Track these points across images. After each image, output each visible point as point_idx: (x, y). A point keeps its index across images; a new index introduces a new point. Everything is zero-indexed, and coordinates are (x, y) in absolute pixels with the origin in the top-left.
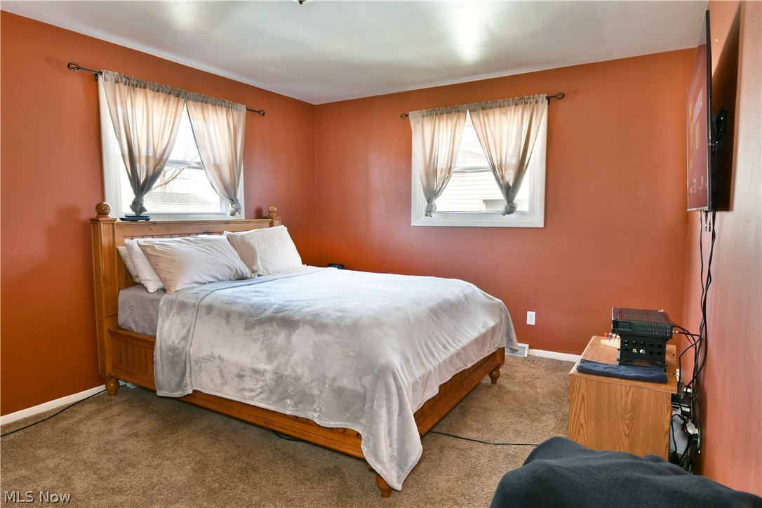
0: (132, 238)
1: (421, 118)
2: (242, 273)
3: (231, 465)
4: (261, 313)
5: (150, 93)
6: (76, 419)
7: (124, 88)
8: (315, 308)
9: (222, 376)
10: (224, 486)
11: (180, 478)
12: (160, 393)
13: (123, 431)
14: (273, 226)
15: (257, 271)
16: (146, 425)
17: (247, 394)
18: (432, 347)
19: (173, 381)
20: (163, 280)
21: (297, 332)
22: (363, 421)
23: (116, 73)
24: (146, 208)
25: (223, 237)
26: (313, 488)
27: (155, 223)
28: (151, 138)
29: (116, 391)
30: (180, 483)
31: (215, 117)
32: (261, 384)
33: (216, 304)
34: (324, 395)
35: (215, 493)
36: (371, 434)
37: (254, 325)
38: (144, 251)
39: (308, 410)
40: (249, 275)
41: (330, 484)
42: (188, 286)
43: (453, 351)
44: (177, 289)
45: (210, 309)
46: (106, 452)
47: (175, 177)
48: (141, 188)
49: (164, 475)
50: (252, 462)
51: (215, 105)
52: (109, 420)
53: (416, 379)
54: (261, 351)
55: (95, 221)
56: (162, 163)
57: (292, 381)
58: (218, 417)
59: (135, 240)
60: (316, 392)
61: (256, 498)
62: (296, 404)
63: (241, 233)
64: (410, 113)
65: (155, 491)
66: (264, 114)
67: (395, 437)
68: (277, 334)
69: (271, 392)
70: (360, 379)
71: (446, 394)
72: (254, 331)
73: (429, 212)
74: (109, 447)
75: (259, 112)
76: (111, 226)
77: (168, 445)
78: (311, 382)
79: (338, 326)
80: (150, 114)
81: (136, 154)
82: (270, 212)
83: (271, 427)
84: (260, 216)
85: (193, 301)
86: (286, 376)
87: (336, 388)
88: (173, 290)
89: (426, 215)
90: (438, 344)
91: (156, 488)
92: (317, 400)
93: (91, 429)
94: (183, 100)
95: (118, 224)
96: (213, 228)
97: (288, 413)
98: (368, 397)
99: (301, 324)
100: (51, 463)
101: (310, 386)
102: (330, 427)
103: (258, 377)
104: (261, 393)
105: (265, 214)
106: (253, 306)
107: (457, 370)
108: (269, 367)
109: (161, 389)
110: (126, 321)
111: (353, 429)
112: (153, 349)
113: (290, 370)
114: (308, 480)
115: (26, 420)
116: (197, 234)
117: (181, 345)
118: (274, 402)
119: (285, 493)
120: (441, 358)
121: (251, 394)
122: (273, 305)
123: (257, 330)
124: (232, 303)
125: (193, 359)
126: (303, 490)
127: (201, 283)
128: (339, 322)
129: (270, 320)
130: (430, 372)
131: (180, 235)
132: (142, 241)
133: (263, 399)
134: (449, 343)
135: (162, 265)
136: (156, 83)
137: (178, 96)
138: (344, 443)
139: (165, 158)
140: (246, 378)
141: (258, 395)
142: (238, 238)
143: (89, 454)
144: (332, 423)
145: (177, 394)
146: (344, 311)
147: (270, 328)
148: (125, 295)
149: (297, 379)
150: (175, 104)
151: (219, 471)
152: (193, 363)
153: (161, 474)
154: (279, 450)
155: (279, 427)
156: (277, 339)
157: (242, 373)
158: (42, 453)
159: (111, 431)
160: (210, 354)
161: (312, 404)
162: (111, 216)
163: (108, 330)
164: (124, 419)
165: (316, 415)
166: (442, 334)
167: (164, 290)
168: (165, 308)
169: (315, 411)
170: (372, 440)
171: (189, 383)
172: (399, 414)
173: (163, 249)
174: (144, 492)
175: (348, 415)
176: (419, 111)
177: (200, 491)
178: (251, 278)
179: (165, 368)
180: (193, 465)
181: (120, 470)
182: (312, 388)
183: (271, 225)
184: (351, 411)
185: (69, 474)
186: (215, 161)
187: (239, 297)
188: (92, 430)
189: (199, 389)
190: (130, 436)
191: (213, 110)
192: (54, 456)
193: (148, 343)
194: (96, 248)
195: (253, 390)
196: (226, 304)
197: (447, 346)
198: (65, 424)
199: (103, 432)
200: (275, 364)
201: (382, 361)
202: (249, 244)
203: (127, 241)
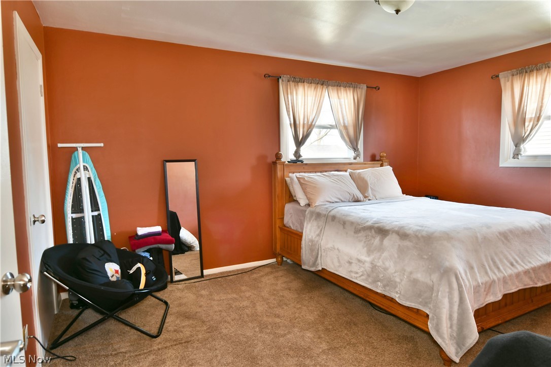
0: (294, 173)
1: (510, 77)
2: (357, 197)
3: (341, 318)
4: (364, 224)
5: (306, 85)
6: (261, 275)
7: (292, 84)
8: (402, 223)
9: (339, 262)
10: (335, 329)
11: (311, 318)
12: (303, 267)
13: (283, 286)
14: (383, 166)
15: (367, 197)
16: (296, 284)
17: (353, 275)
18: (498, 262)
19: (311, 261)
20: (308, 199)
21: (387, 237)
22: (431, 306)
23: (288, 76)
24: (302, 155)
25: (347, 174)
26: (392, 345)
27: (306, 164)
28: (306, 113)
29: (281, 263)
30: (310, 321)
31: (345, 95)
32: (362, 269)
33: (338, 215)
34: (403, 283)
35: (329, 331)
36: (435, 315)
37: (360, 230)
38: (299, 181)
39: (392, 292)
40: (362, 199)
41: (405, 346)
42: (323, 203)
43: (520, 269)
44: (316, 205)
45: (334, 218)
46: (274, 295)
47: (326, 135)
48: (299, 143)
49: (302, 314)
50: (354, 320)
51: (346, 87)
52: (276, 278)
53: (478, 283)
54: (363, 248)
55: (274, 163)
56: (312, 127)
57: (382, 270)
58: (336, 289)
59: (295, 174)
60: (398, 280)
61: (354, 341)
62: (384, 286)
63: (358, 171)
64: (500, 74)
65: (296, 321)
66: (379, 89)
67: (455, 322)
68: (374, 238)
69: (369, 276)
70: (430, 275)
71: (512, 304)
72: (360, 235)
73: (516, 155)
74: (275, 293)
75: (375, 88)
76: (282, 166)
77: (306, 298)
78: (395, 273)
79: (417, 236)
80: (306, 97)
81: (298, 122)
82: (381, 157)
83: (368, 299)
84: (374, 159)
85: (324, 213)
86: (378, 267)
87: (412, 279)
88: (314, 205)
89: (514, 158)
90: (505, 261)
91: (297, 320)
92: (399, 286)
93: (268, 280)
94: (325, 86)
95: (287, 165)
96: (341, 167)
97: (379, 291)
98: (435, 289)
99: (390, 232)
100: (248, 294)
101: (394, 275)
102: (406, 305)
103: (360, 264)
104: (362, 275)
105: (377, 158)
106: (360, 218)
107: (525, 285)
108: (368, 259)
109: (305, 264)
110: (288, 222)
111: (424, 310)
112: (301, 240)
113: (381, 263)
114: (390, 339)
115: (238, 270)
116: (331, 171)
117: (317, 239)
118: (370, 283)
119: (373, 343)
120: (506, 272)
121: (356, 275)
122: (373, 218)
123: (362, 234)
124: (347, 216)
125: (322, 249)
126: (385, 345)
127: (331, 202)
128: (417, 233)
129: (370, 228)
130: (494, 281)
131: (321, 172)
132: (298, 175)
133: (363, 280)
134: (517, 262)
135: (308, 190)
136: (310, 78)
137: (322, 84)
138: (417, 320)
139: (313, 124)
140: (353, 264)
141: (360, 276)
142: (356, 174)
143: (265, 293)
144: (408, 303)
145: (313, 269)
146: (422, 227)
147: (370, 234)
148: (289, 207)
149: (386, 269)
150: (321, 90)
151: (333, 319)
152: (323, 251)
153: (300, 313)
154: (373, 316)
155: (373, 300)
156: (374, 241)
157: (351, 261)
158: (244, 288)
159: (277, 284)
160: (332, 246)
161: (395, 288)
162: (283, 160)
163: (279, 227)
164: (284, 279)
165: (397, 296)
166: (510, 254)
167: (309, 205)
168: (308, 216)
169: (397, 293)
170: (435, 320)
171: (320, 263)
172: (459, 306)
173: (309, 180)
174: (290, 320)
175: (421, 300)
176: (510, 71)
177: (321, 328)
178: (363, 201)
179: (307, 252)
180: (319, 312)
181: (279, 305)
182: (396, 277)
183: (382, 165)
184: (422, 297)
185: (255, 302)
186: (344, 123)
187: (352, 212)
188: (268, 282)
189: (325, 268)
190: (286, 289)
191: (344, 90)
192: (249, 291)
193: (299, 236)
194: (275, 178)
195: (357, 273)
196: (344, 215)
197: (515, 263)
198: (255, 276)
199: (273, 284)
200: (372, 257)
201: (447, 264)
202: (364, 178)
203: (290, 175)
